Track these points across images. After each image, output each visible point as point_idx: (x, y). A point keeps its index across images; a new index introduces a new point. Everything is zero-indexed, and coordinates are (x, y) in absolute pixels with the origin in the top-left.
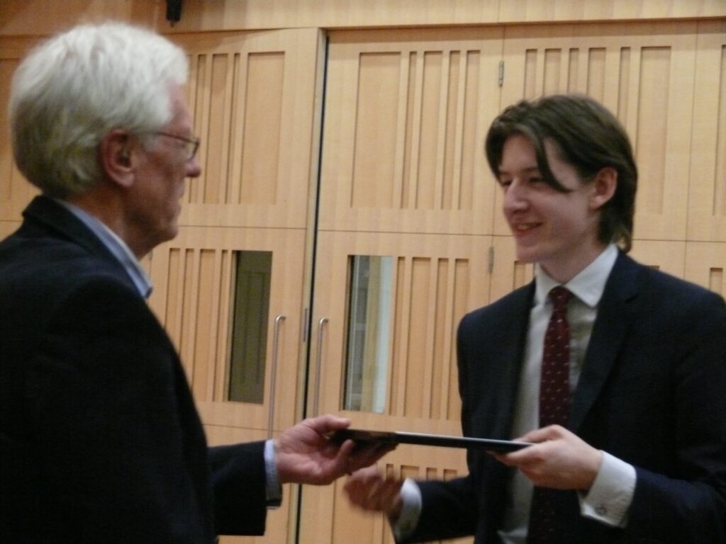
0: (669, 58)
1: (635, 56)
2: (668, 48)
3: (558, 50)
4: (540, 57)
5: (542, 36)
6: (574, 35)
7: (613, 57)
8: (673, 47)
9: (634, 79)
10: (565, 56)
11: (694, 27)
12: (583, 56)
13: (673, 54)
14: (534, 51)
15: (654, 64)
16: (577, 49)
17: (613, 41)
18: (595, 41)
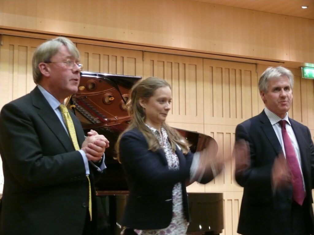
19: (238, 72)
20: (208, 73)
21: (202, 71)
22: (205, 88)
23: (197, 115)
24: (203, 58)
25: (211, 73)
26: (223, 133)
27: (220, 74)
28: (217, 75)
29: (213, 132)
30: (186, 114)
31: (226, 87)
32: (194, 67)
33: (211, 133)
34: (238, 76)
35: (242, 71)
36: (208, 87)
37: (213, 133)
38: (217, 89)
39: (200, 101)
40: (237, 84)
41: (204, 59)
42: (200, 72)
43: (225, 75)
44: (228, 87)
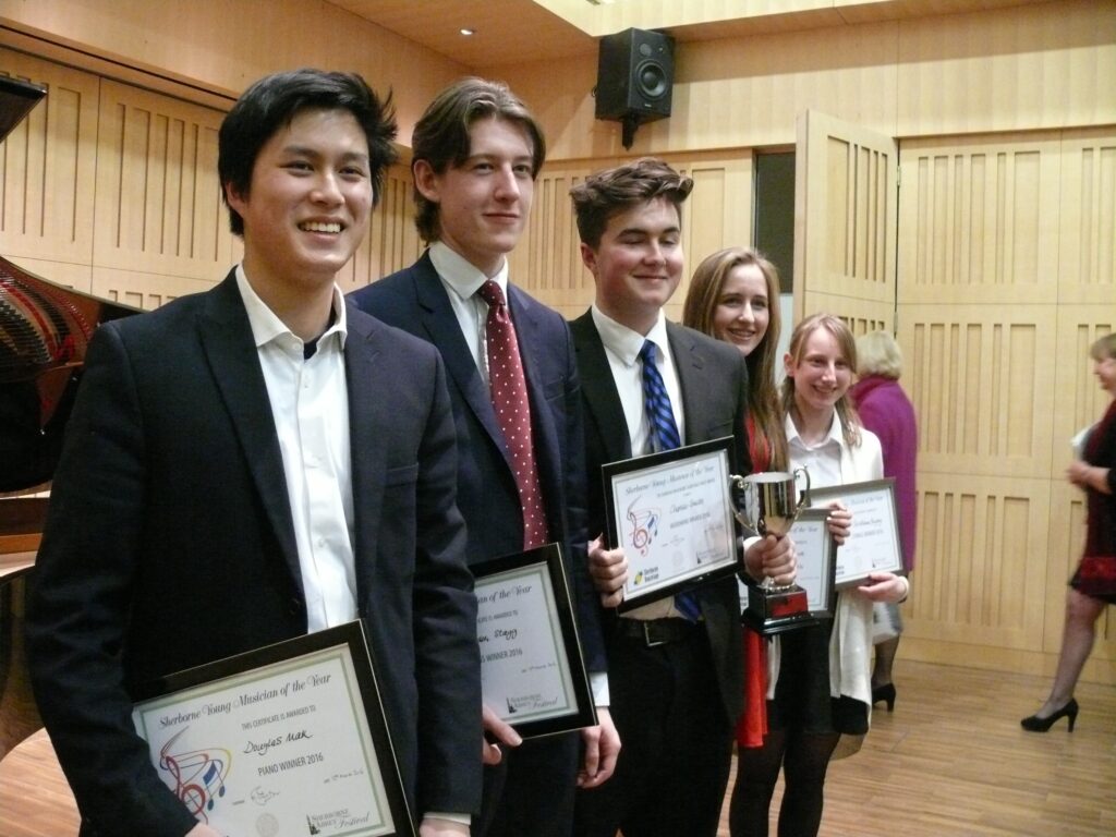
0: (1039, 159)
1: (1010, 159)
2: (1038, 152)
3: (946, 157)
4: (931, 162)
5: (931, 146)
6: (959, 145)
7: (992, 161)
8: (1042, 152)
9: (1010, 178)
10: (951, 161)
11: (1058, 135)
12: (967, 161)
13: (1042, 157)
14: (926, 158)
15: (1026, 165)
16: (961, 156)
17: (991, 149)
18: (977, 149)
19: (189, 129)
20: (111, 122)
21: (96, 112)
22: (101, 164)
23: (74, 239)
24: (101, 76)
25: (120, 123)
26: (141, 295)
27: (144, 130)
28: (135, 128)
29: (115, 289)
30: (42, 234)
31: (156, 169)
32: (73, 99)
33: (111, 291)
34: (189, 141)
35: (200, 131)
36: (108, 162)
37: (116, 292)
38: (134, 169)
39: (85, 199)
40: (184, 161)
41: (103, 79)
42: (89, 115)
43: (157, 132)
44: (160, 167)
